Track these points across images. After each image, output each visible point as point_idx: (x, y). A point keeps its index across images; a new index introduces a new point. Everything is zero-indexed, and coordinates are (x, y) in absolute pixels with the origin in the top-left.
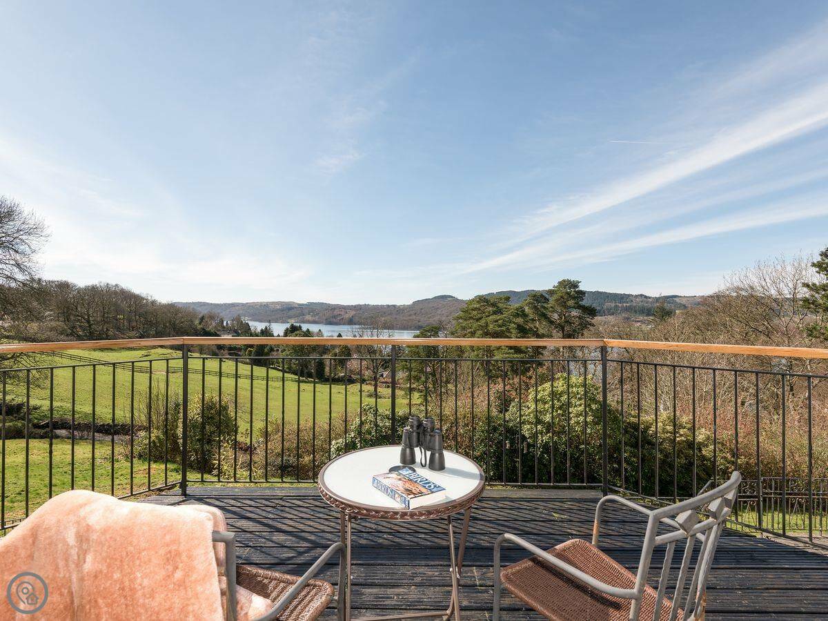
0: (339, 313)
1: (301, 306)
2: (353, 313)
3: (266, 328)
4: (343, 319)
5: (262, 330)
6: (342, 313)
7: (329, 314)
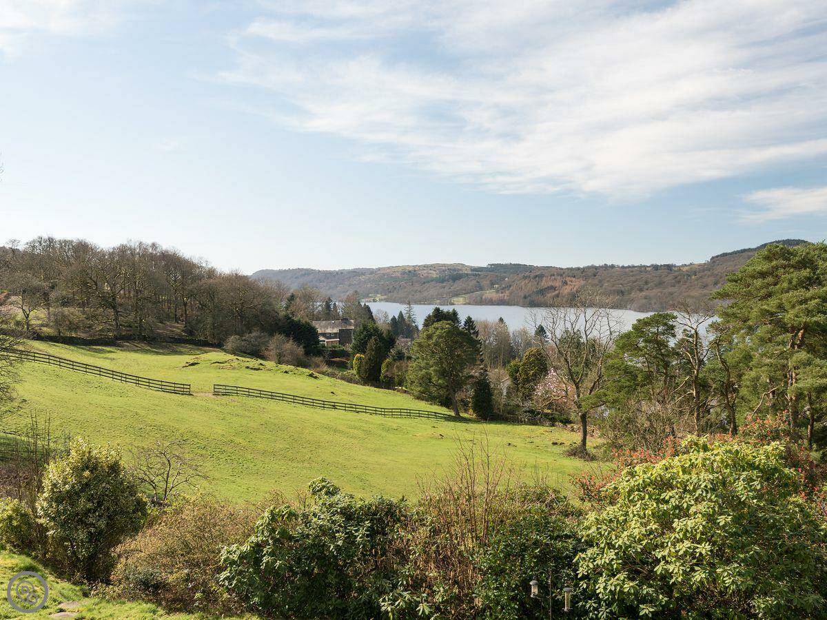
0: (550, 284)
1: (477, 271)
2: (577, 283)
4: (557, 296)
5: (394, 319)
6: (557, 284)
7: (529, 287)
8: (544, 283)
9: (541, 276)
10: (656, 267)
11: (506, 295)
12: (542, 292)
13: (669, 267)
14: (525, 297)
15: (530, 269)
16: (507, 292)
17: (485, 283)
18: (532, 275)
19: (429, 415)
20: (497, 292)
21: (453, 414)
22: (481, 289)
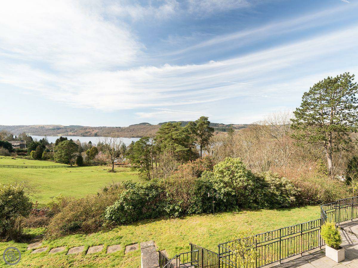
0: (89, 131)
1: (66, 128)
2: (97, 131)
3: (43, 139)
4: (91, 134)
5: (41, 140)
6: (91, 131)
7: (83, 131)
8: (87, 131)
9: (86, 129)
10: (117, 128)
11: (75, 134)
12: (87, 133)
13: (120, 127)
14: (81, 134)
15: (83, 127)
16: (76, 133)
17: (69, 130)
18: (83, 128)
19: (62, 167)
20: (73, 133)
21: (70, 166)
22: (67, 132)
